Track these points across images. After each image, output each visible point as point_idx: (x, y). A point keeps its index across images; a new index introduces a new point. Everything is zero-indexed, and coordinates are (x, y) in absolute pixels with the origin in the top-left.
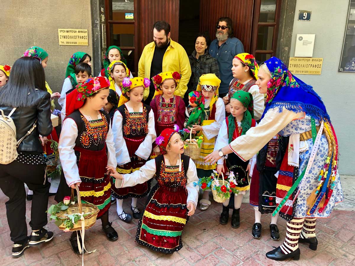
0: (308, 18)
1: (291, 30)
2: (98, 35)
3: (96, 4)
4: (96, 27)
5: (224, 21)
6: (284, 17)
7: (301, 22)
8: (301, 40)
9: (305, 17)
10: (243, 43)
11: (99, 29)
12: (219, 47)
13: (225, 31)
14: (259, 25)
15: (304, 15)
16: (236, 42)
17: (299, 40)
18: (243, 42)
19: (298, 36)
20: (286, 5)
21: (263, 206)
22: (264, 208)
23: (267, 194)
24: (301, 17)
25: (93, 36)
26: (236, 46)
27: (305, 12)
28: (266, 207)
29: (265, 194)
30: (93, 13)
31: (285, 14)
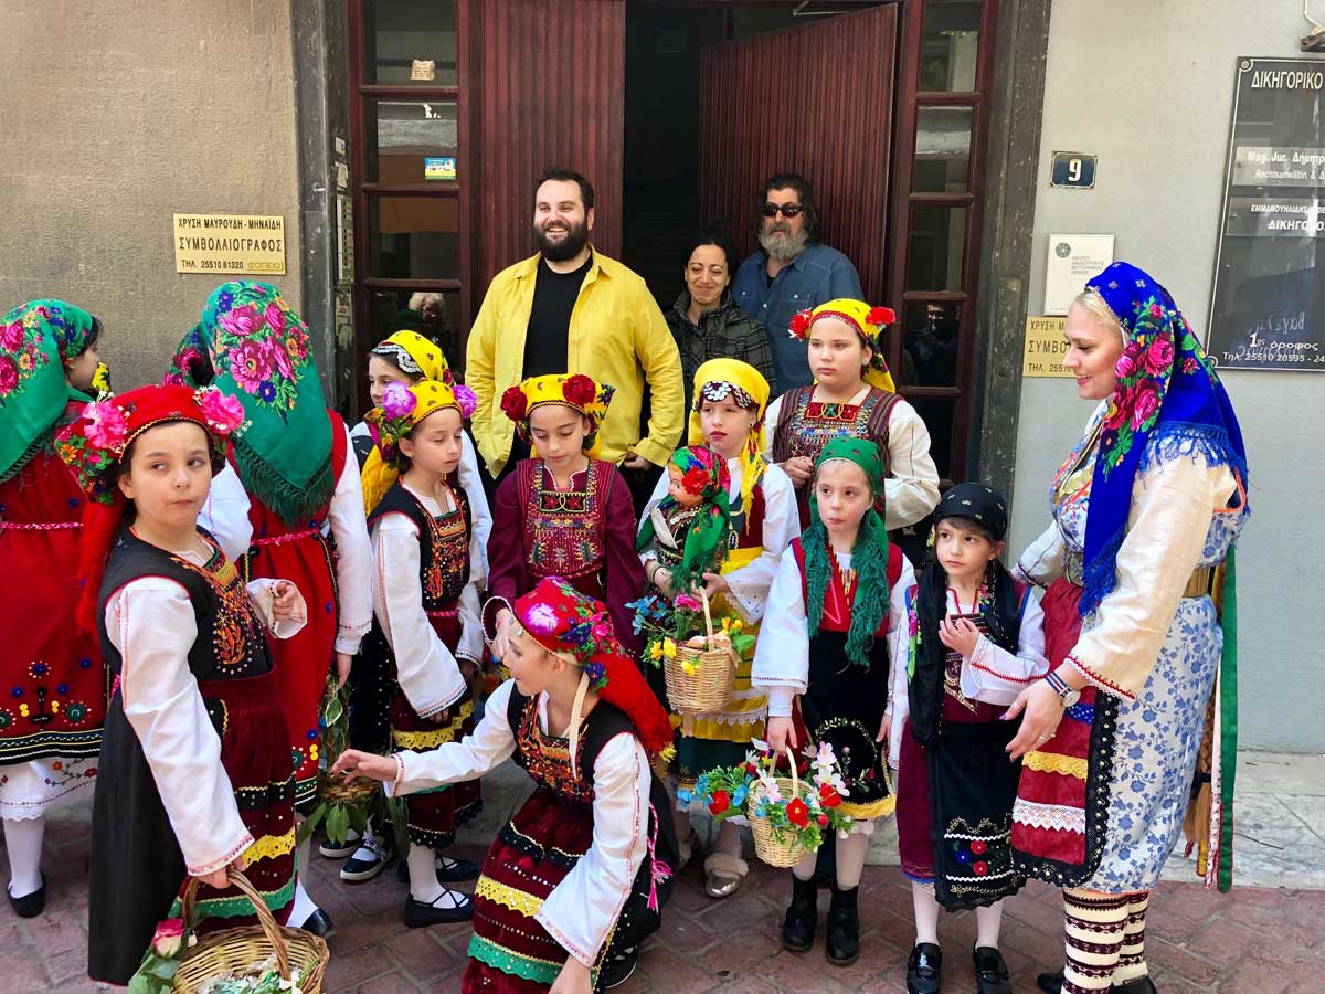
0: (1087, 179)
1: (1029, 220)
2: (321, 238)
3: (319, 125)
4: (316, 206)
5: (788, 186)
6: (1002, 175)
7: (1062, 190)
8: (1063, 255)
9: (1074, 175)
10: (858, 269)
11: (325, 213)
12: (770, 280)
13: (794, 223)
14: (913, 203)
15: (1072, 169)
17: (1058, 255)
18: (856, 262)
19: (1055, 241)
20: (1007, 132)
22: (954, 889)
24: (1061, 176)
25: (304, 241)
26: (832, 277)
27: (1075, 156)
28: (964, 884)
29: (955, 832)
30: (306, 156)
31: (1005, 163)
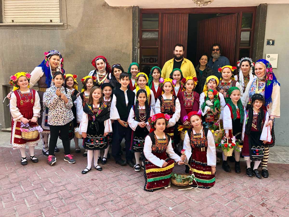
0: (273, 44)
1: (262, 51)
2: (136, 55)
3: (136, 36)
4: (135, 50)
5: (217, 46)
6: (258, 44)
7: (268, 46)
8: (269, 58)
9: (271, 43)
11: (137, 52)
13: (218, 52)
14: (240, 48)
15: (270, 42)
16: (225, 59)
17: (268, 57)
19: (267, 55)
20: (259, 36)
21: (252, 156)
22: (253, 157)
23: (254, 148)
24: (268, 43)
25: (133, 56)
26: (225, 62)
27: (271, 40)
28: (255, 156)
29: (253, 148)
30: (134, 42)
31: (258, 41)
